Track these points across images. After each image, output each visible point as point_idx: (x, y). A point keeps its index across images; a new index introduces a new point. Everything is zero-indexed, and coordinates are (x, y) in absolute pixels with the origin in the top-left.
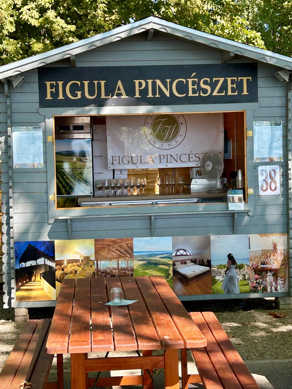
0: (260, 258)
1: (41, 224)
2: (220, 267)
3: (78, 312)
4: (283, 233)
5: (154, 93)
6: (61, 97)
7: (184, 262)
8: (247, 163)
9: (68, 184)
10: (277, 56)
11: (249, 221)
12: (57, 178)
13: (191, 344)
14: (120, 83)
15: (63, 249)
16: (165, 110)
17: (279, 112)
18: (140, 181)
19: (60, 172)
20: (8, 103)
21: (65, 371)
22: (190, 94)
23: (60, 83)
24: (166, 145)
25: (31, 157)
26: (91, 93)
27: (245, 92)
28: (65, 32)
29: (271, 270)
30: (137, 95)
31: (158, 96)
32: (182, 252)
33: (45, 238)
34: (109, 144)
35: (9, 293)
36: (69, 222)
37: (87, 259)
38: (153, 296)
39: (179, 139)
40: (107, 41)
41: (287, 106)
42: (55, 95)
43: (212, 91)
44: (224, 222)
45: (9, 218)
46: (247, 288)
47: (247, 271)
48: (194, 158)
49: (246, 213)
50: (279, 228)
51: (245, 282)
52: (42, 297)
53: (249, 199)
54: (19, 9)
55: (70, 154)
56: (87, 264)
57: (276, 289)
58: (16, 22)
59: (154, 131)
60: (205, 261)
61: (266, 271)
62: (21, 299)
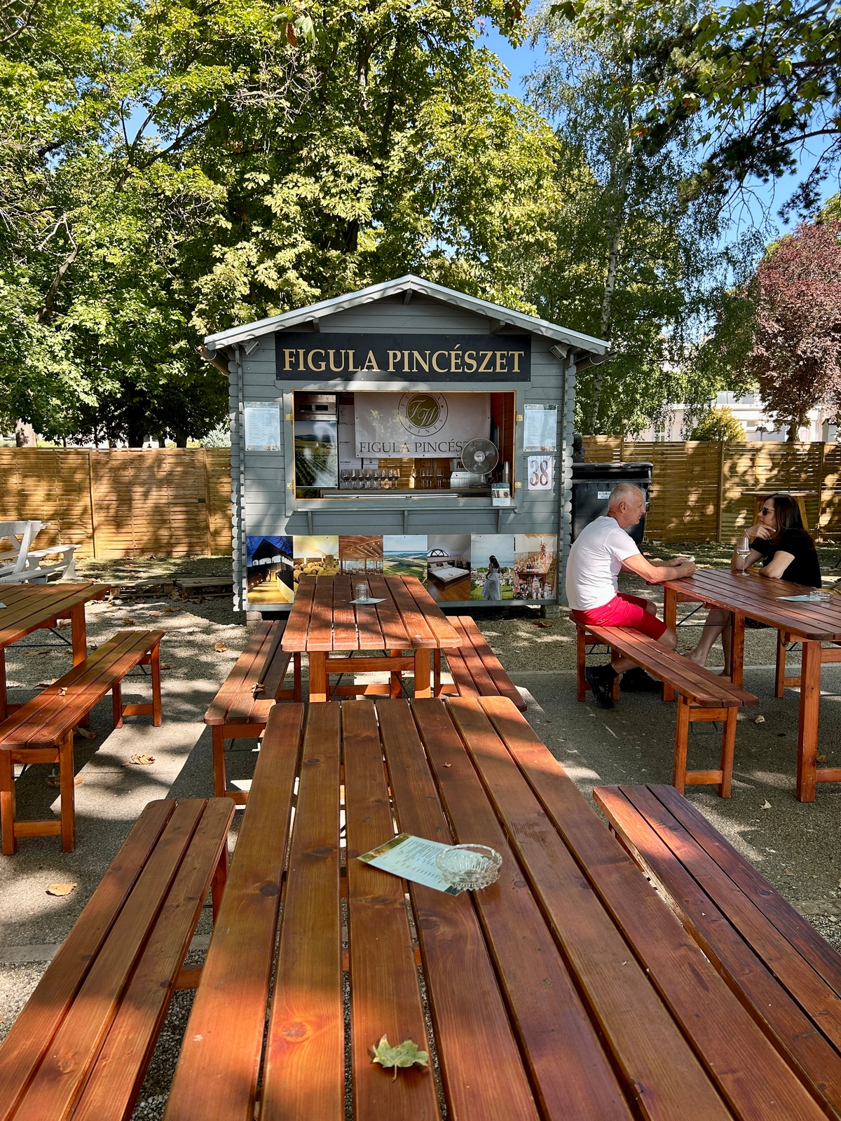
0: (526, 561)
1: (276, 517)
2: (481, 570)
3: (318, 609)
4: (552, 533)
5: (411, 367)
6: (302, 368)
7: (440, 565)
8: (516, 453)
9: (308, 473)
10: (554, 326)
11: (515, 518)
12: (297, 466)
13: (445, 644)
14: (371, 354)
15: (302, 544)
16: (422, 387)
17: (554, 393)
18: (392, 472)
19: (300, 459)
20: (240, 373)
21: (302, 679)
22: (453, 370)
23: (301, 352)
24: (423, 431)
25: (266, 438)
26: (337, 365)
27: (516, 370)
28: (307, 297)
29: (537, 575)
30: (391, 369)
31: (415, 370)
32: (438, 552)
33: (282, 533)
34: (357, 428)
35: (240, 595)
36: (310, 514)
37: (330, 557)
38: (403, 595)
39: (438, 424)
40: (356, 302)
41: (563, 387)
42: (295, 365)
43: (478, 367)
44: (486, 519)
45: (240, 508)
46: (510, 594)
47: (510, 575)
48: (456, 447)
49: (512, 509)
50: (549, 527)
51: (508, 588)
52: (279, 599)
53: (515, 494)
54: (254, 268)
55: (312, 438)
56: (330, 564)
57: (542, 596)
58: (250, 283)
59: (410, 414)
60: (464, 563)
61: (532, 575)
62: (253, 601)
